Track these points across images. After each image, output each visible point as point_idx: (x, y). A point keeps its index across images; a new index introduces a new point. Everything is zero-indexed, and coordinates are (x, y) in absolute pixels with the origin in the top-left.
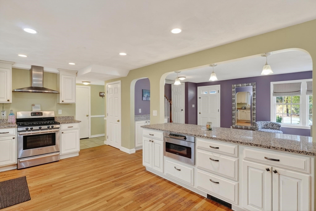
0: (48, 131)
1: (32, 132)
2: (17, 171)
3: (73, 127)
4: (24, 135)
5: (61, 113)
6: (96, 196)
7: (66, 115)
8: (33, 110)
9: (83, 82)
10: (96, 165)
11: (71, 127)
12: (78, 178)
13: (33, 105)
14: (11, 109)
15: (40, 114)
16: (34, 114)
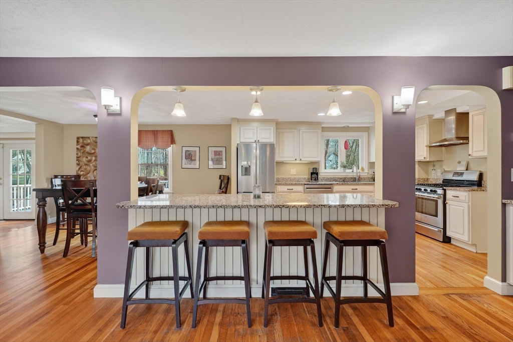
0: (432, 196)
11: (457, 197)
15: (461, 174)
16: (456, 174)
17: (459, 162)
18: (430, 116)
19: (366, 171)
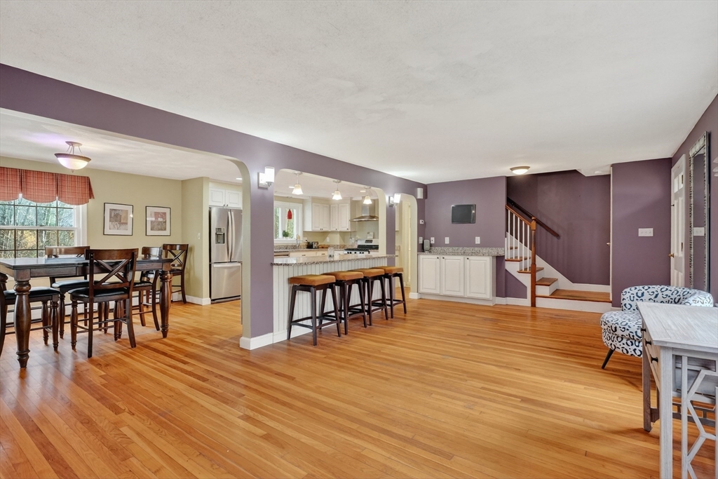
8: (367, 238)
14: (357, 236)
15: (371, 241)
16: (367, 241)
17: (368, 233)
18: (351, 198)
19: (301, 239)
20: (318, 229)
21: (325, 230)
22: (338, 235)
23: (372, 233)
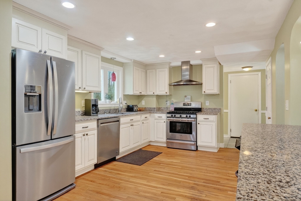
0: (186, 120)
1: (175, 119)
2: (166, 148)
3: (208, 119)
4: (170, 121)
5: (208, 105)
6: (164, 185)
7: (213, 106)
8: (185, 101)
9: (243, 68)
10: (212, 165)
11: (207, 119)
12: (181, 167)
13: (186, 96)
14: (172, 100)
15: (189, 104)
20: (138, 93)
21: (143, 93)
22: (155, 99)
23: (189, 97)
